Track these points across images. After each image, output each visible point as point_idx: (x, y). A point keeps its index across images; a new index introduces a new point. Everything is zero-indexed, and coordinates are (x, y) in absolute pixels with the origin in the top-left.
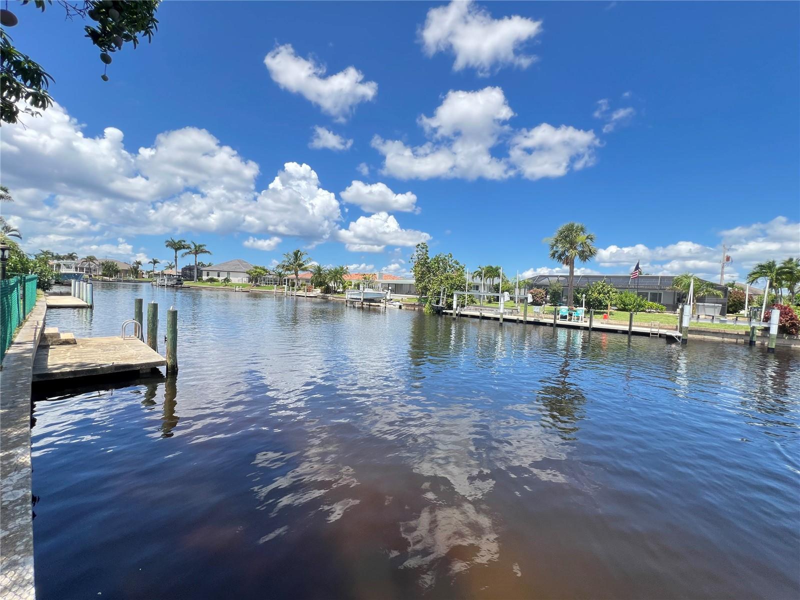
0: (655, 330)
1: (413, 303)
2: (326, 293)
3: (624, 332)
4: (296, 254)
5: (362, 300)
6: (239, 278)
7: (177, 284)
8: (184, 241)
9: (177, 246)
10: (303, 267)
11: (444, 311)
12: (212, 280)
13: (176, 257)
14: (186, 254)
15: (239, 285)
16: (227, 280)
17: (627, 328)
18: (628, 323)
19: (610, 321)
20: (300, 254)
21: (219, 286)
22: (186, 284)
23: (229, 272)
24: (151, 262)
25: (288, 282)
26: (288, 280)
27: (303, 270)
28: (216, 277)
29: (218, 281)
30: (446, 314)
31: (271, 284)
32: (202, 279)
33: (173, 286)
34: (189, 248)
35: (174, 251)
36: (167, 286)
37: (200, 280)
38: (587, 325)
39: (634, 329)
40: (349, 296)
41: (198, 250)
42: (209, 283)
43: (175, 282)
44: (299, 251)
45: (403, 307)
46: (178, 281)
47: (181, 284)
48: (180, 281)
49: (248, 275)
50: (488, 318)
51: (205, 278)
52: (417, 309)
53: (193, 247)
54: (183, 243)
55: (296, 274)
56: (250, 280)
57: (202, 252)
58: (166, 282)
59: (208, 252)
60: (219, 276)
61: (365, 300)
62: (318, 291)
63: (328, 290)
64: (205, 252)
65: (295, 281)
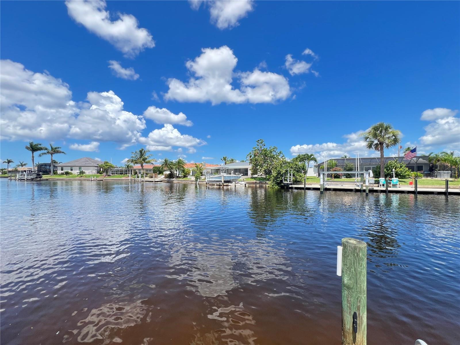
1: (255, 182)
2: (171, 178)
3: (441, 193)
4: (141, 152)
5: (223, 181)
6: (89, 171)
7: (36, 178)
8: (40, 145)
9: (34, 148)
10: (147, 161)
11: (290, 186)
12: (67, 173)
13: (33, 157)
14: (43, 154)
15: (94, 176)
16: (82, 173)
17: (443, 190)
18: (444, 186)
20: (144, 152)
21: (75, 177)
22: (45, 177)
23: (80, 167)
24: (5, 162)
25: (131, 172)
26: (131, 170)
27: (147, 163)
28: (70, 171)
29: (72, 174)
30: (292, 188)
31: (117, 174)
32: (57, 173)
33: (32, 180)
34: (46, 149)
35: (31, 152)
36: (27, 179)
37: (55, 173)
40: (208, 180)
41: (55, 151)
42: (65, 176)
43: (35, 176)
44: (143, 150)
45: (247, 185)
46: (38, 175)
47: (41, 177)
48: (40, 175)
49: (96, 168)
50: (329, 189)
51: (59, 172)
52: (258, 185)
53: (50, 149)
54: (39, 146)
55: (142, 166)
56: (99, 172)
57: (58, 152)
58: (26, 177)
59: (62, 152)
60: (72, 170)
61: (225, 182)
62: (161, 177)
63: (171, 176)
64: (60, 152)
65: (137, 171)
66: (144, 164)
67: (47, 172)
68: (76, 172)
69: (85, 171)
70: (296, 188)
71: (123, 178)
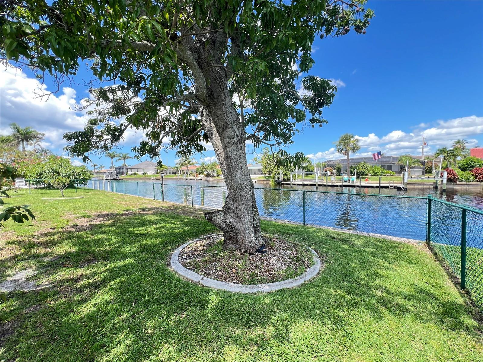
0: (391, 185)
1: (263, 180)
2: (208, 177)
3: (377, 187)
8: (116, 153)
9: (112, 156)
11: (282, 183)
12: (135, 174)
13: (112, 162)
14: (118, 160)
16: (145, 173)
17: (378, 185)
18: (379, 182)
19: (369, 182)
21: (141, 177)
22: (121, 177)
25: (180, 172)
28: (137, 172)
29: (138, 174)
31: (170, 174)
32: (128, 174)
33: (114, 179)
34: (119, 156)
36: (111, 179)
38: (358, 184)
39: (381, 185)
42: (134, 176)
43: (115, 176)
45: (257, 182)
47: (118, 177)
50: (307, 185)
52: (265, 182)
55: (187, 167)
56: (157, 173)
57: (127, 158)
58: (110, 177)
62: (202, 176)
63: (208, 175)
64: (130, 158)
65: (185, 171)
66: (189, 166)
67: (122, 173)
68: (141, 173)
69: (147, 172)
70: (287, 184)
71: (174, 178)
